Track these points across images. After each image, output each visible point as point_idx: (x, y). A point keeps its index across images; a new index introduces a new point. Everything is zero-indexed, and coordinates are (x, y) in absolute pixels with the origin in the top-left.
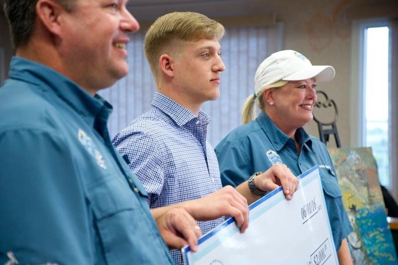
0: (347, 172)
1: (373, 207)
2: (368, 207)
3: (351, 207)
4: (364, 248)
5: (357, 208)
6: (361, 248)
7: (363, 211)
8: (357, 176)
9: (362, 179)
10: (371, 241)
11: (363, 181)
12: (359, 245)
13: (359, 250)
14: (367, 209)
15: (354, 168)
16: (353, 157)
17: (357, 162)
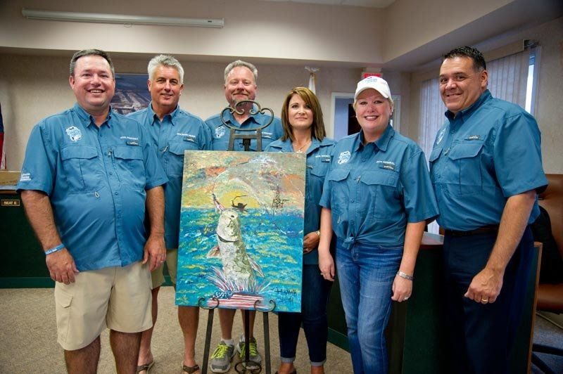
0: (244, 174)
1: (279, 210)
2: (269, 209)
3: (236, 204)
4: (241, 243)
5: (246, 208)
6: (236, 243)
7: (256, 211)
8: (261, 178)
9: (269, 182)
10: (258, 239)
11: (271, 185)
12: (234, 239)
13: (232, 244)
14: (267, 211)
15: (260, 172)
16: (263, 161)
17: (269, 166)
